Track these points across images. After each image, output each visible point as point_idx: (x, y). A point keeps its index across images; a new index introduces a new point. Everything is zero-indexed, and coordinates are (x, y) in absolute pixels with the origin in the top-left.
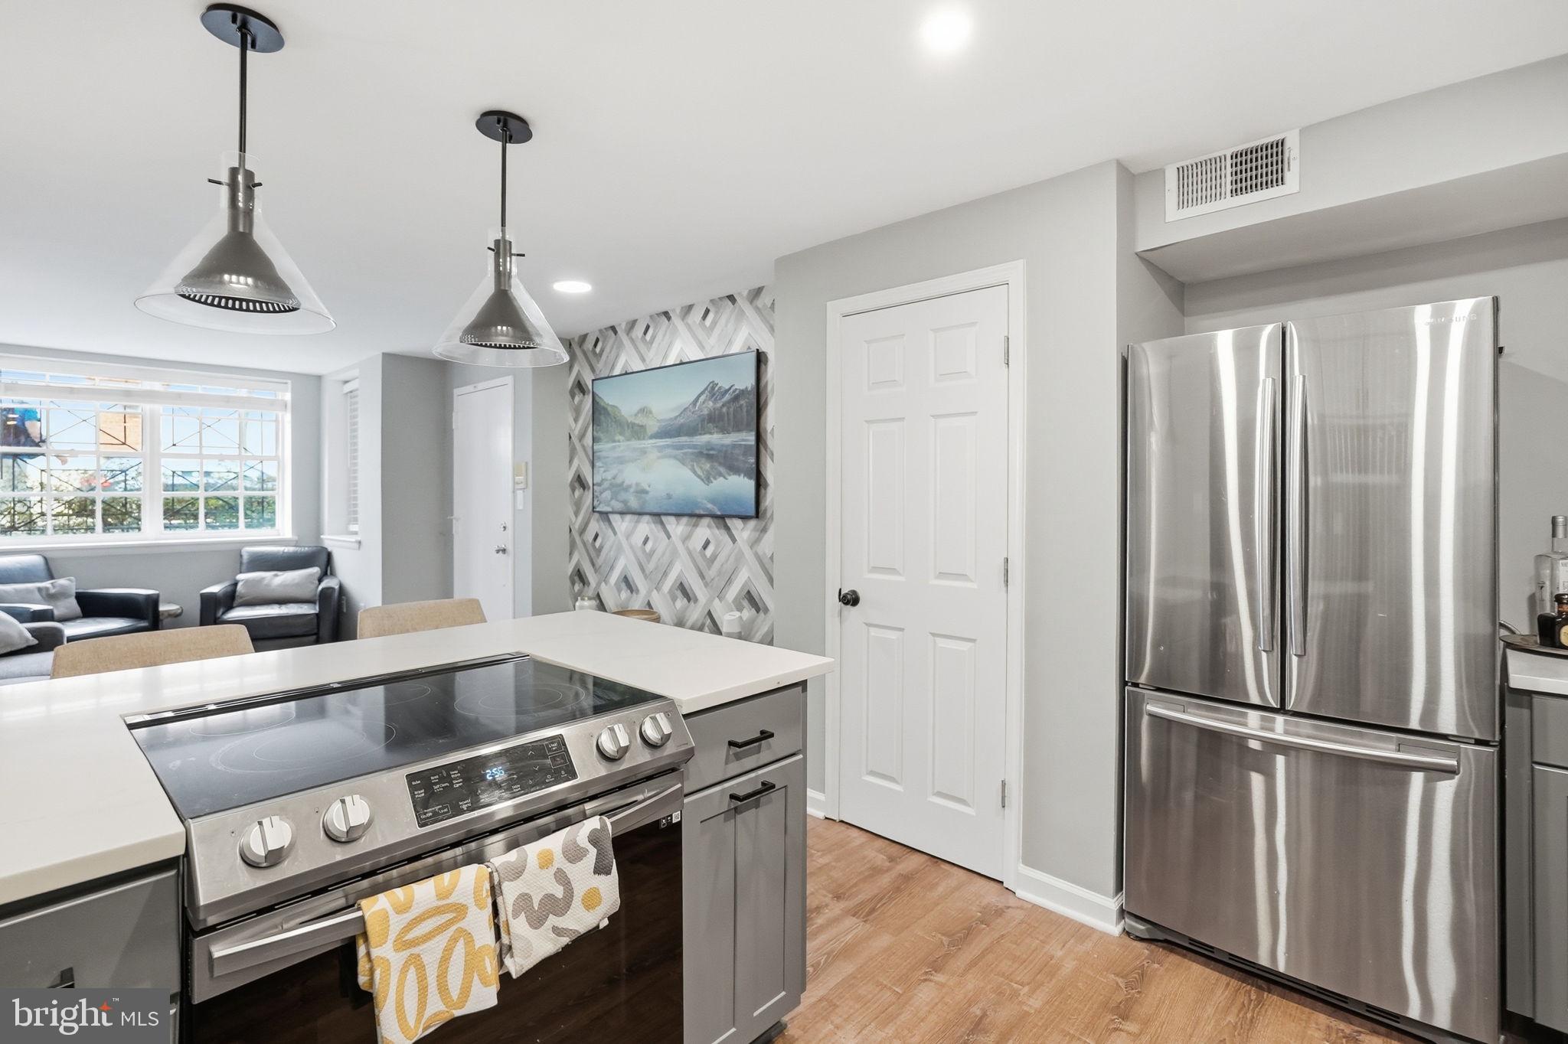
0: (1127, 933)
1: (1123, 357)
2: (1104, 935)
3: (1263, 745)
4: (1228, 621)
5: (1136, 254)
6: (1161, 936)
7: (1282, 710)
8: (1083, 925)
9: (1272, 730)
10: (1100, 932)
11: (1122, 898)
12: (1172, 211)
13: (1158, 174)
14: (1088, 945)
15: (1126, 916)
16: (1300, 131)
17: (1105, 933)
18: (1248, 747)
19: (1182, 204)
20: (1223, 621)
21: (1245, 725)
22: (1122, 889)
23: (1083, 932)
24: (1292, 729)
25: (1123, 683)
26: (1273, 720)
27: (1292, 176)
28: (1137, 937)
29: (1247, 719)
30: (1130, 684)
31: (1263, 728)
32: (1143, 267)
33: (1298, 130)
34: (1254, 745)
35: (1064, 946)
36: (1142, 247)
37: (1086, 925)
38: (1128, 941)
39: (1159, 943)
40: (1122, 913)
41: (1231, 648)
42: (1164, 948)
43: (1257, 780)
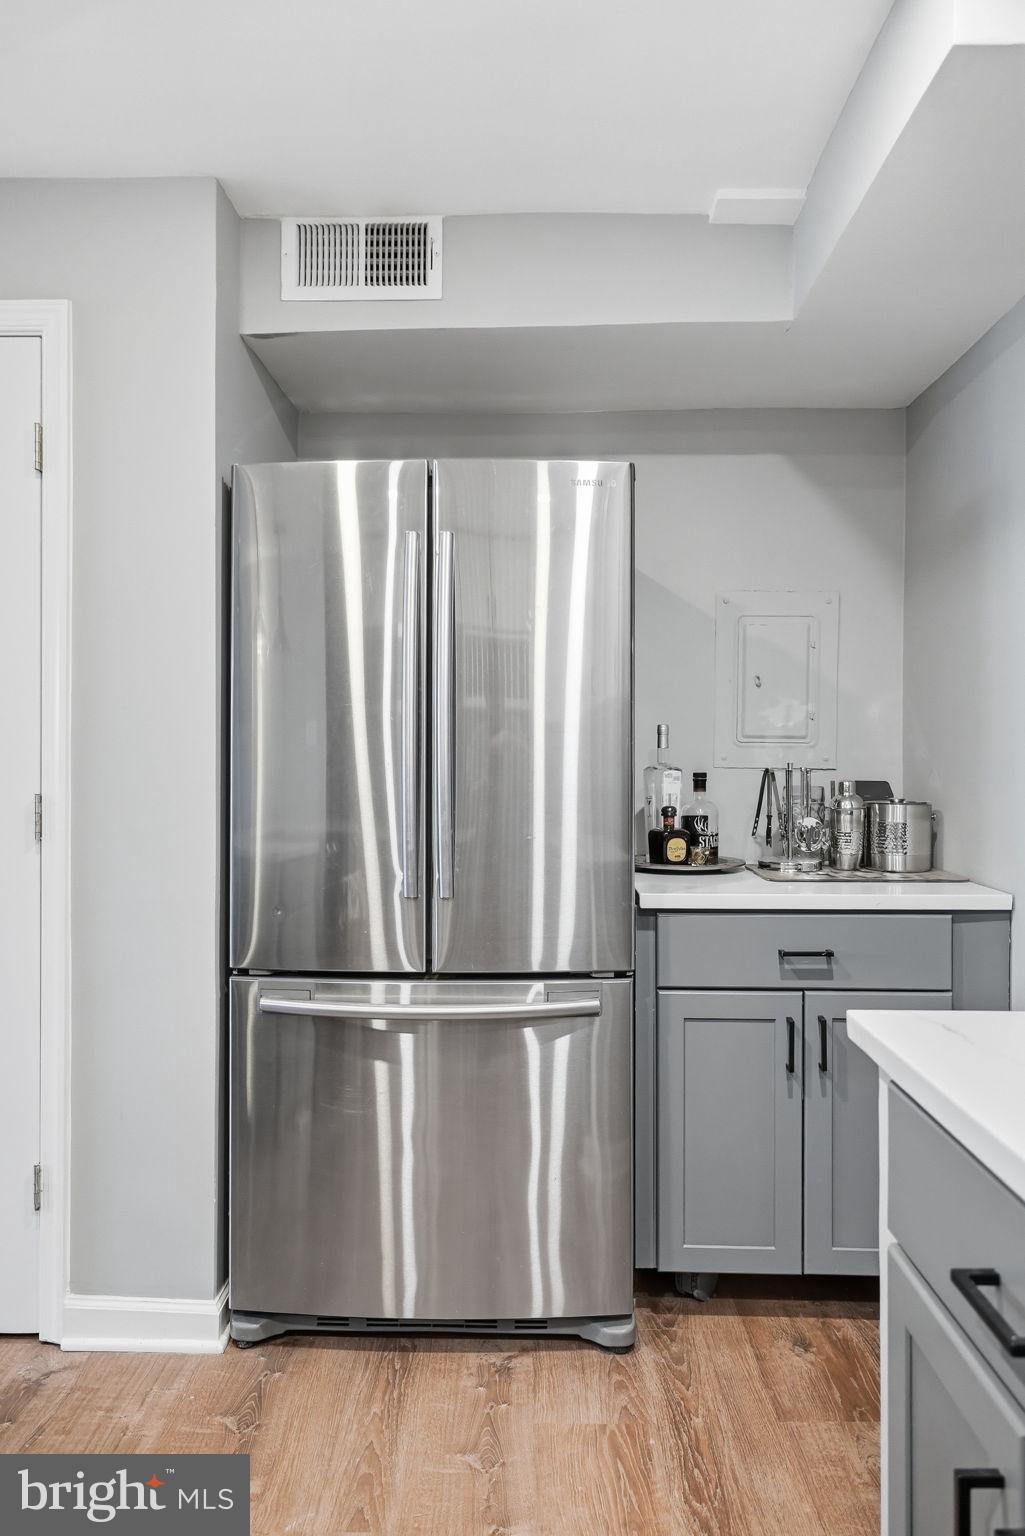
0: (234, 1342)
1: (225, 486)
2: (203, 1358)
3: (388, 1025)
4: (351, 879)
5: (242, 337)
6: (280, 1328)
7: (427, 975)
8: (170, 1356)
9: (396, 1002)
10: (197, 1356)
11: (228, 1291)
12: (291, 288)
13: (271, 225)
14: (180, 1384)
15: (233, 1317)
16: (443, 220)
17: (204, 1356)
18: (374, 1030)
19: (304, 280)
20: (345, 879)
21: (367, 1002)
22: (227, 1276)
23: (168, 1366)
24: (420, 996)
25: (226, 972)
26: (397, 989)
27: (434, 274)
28: (248, 1343)
29: (369, 994)
30: (235, 972)
31: (388, 1002)
32: (247, 356)
33: (440, 218)
34: (379, 1025)
35: (142, 1404)
36: (248, 330)
37: (175, 1355)
38: (237, 1353)
39: (278, 1341)
40: (228, 1314)
41: (353, 913)
42: (285, 1344)
43: (381, 1068)
